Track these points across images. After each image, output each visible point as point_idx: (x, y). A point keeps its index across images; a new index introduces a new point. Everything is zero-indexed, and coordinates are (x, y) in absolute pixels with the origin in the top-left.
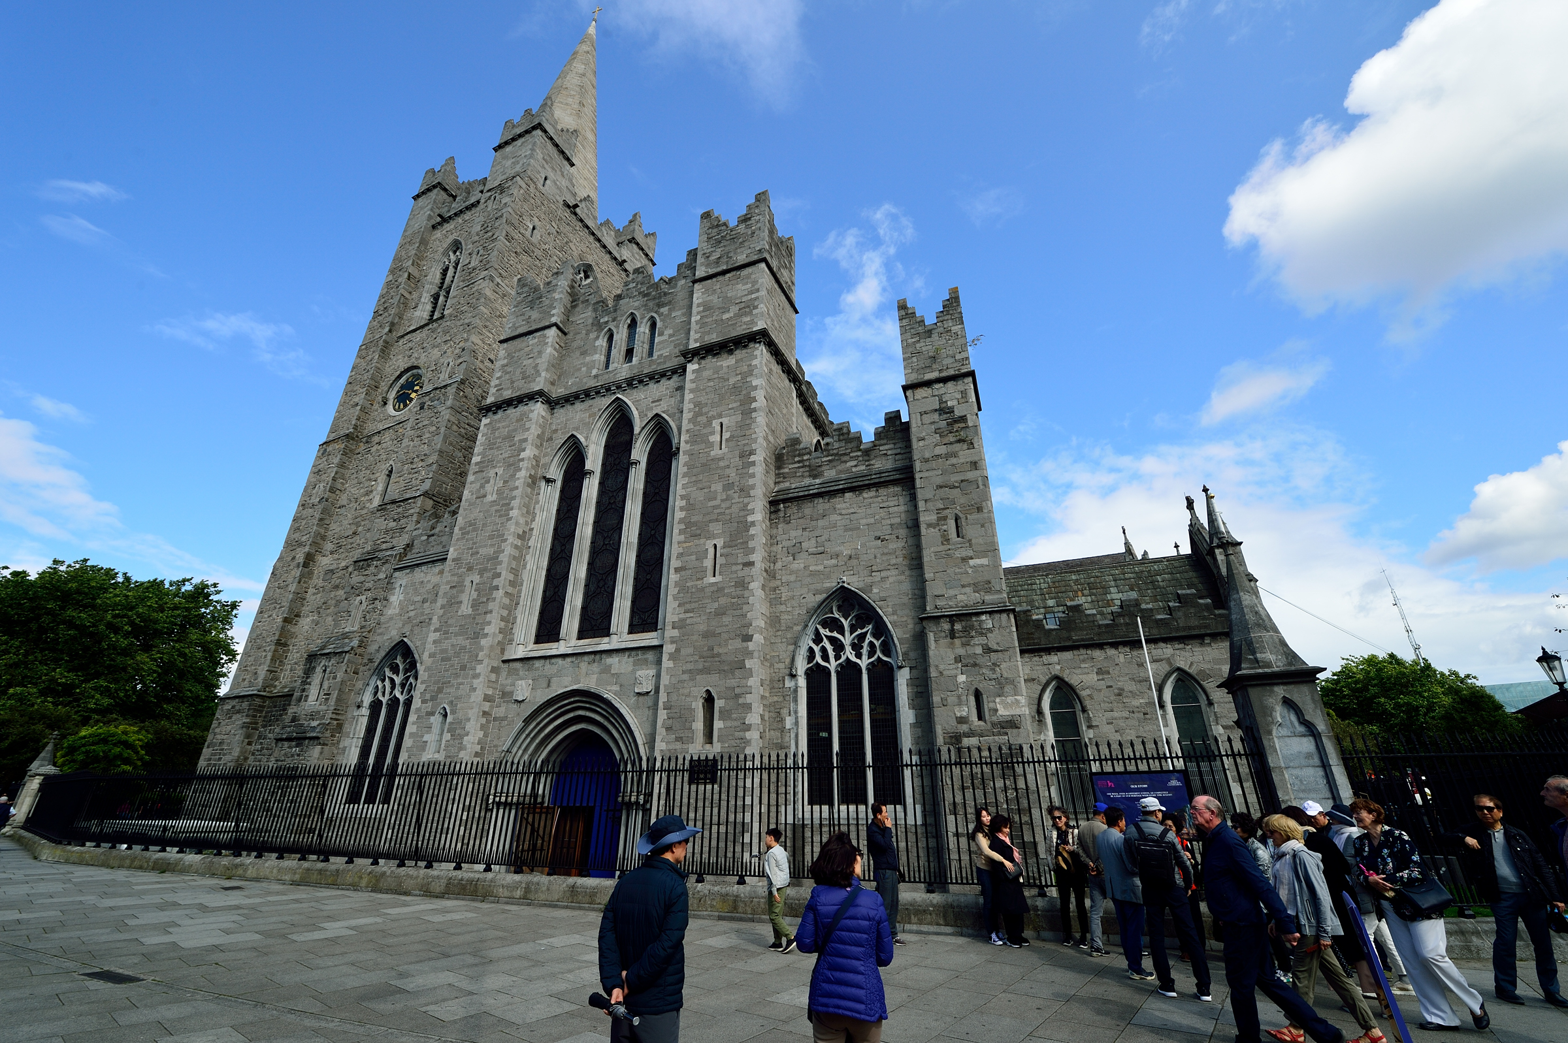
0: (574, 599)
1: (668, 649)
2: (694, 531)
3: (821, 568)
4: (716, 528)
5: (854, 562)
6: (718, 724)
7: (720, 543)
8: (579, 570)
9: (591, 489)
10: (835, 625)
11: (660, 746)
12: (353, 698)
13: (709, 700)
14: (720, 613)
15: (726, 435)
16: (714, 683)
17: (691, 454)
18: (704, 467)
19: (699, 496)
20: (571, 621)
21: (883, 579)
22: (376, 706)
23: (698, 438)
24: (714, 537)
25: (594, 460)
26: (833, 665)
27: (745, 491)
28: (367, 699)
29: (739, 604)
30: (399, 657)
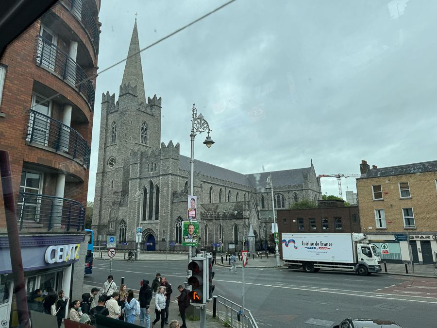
0: (147, 214)
1: (159, 223)
2: (162, 207)
3: (177, 213)
4: (164, 206)
6: (165, 234)
7: (165, 209)
8: (148, 210)
9: (148, 196)
10: (179, 221)
11: (159, 237)
12: (117, 228)
13: (164, 231)
14: (165, 219)
16: (164, 229)
17: (161, 194)
18: (163, 196)
19: (162, 201)
20: (147, 218)
21: (184, 215)
22: (121, 229)
23: (162, 191)
25: (148, 191)
26: (179, 226)
27: (168, 201)
28: (119, 228)
29: (167, 218)
30: (123, 221)
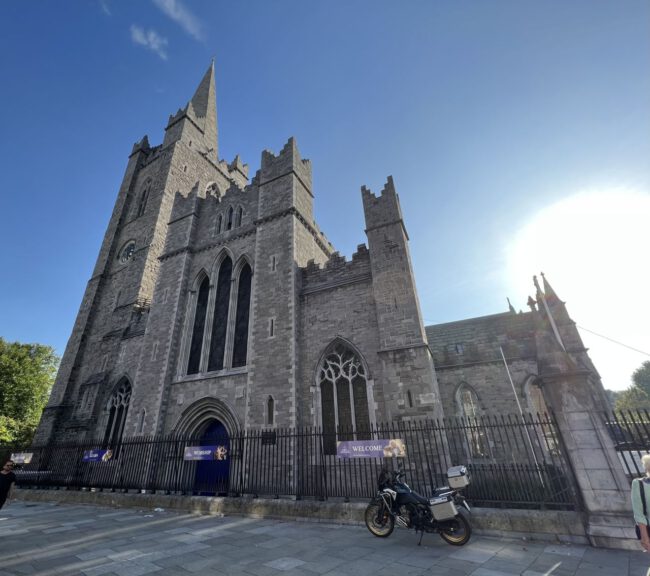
0: (205, 352)
1: (251, 374)
2: (263, 313)
3: (326, 328)
4: (272, 311)
5: (343, 325)
6: (275, 413)
7: (274, 318)
8: (207, 336)
9: (212, 295)
10: (334, 359)
11: (247, 426)
12: (102, 406)
13: (271, 400)
14: (275, 355)
15: (277, 263)
16: (272, 391)
17: (259, 274)
20: (203, 363)
21: (359, 333)
22: (113, 410)
23: (263, 266)
24: (271, 315)
25: (214, 280)
26: (334, 380)
27: (286, 291)
28: (109, 406)
29: (284, 351)
30: (125, 384)
